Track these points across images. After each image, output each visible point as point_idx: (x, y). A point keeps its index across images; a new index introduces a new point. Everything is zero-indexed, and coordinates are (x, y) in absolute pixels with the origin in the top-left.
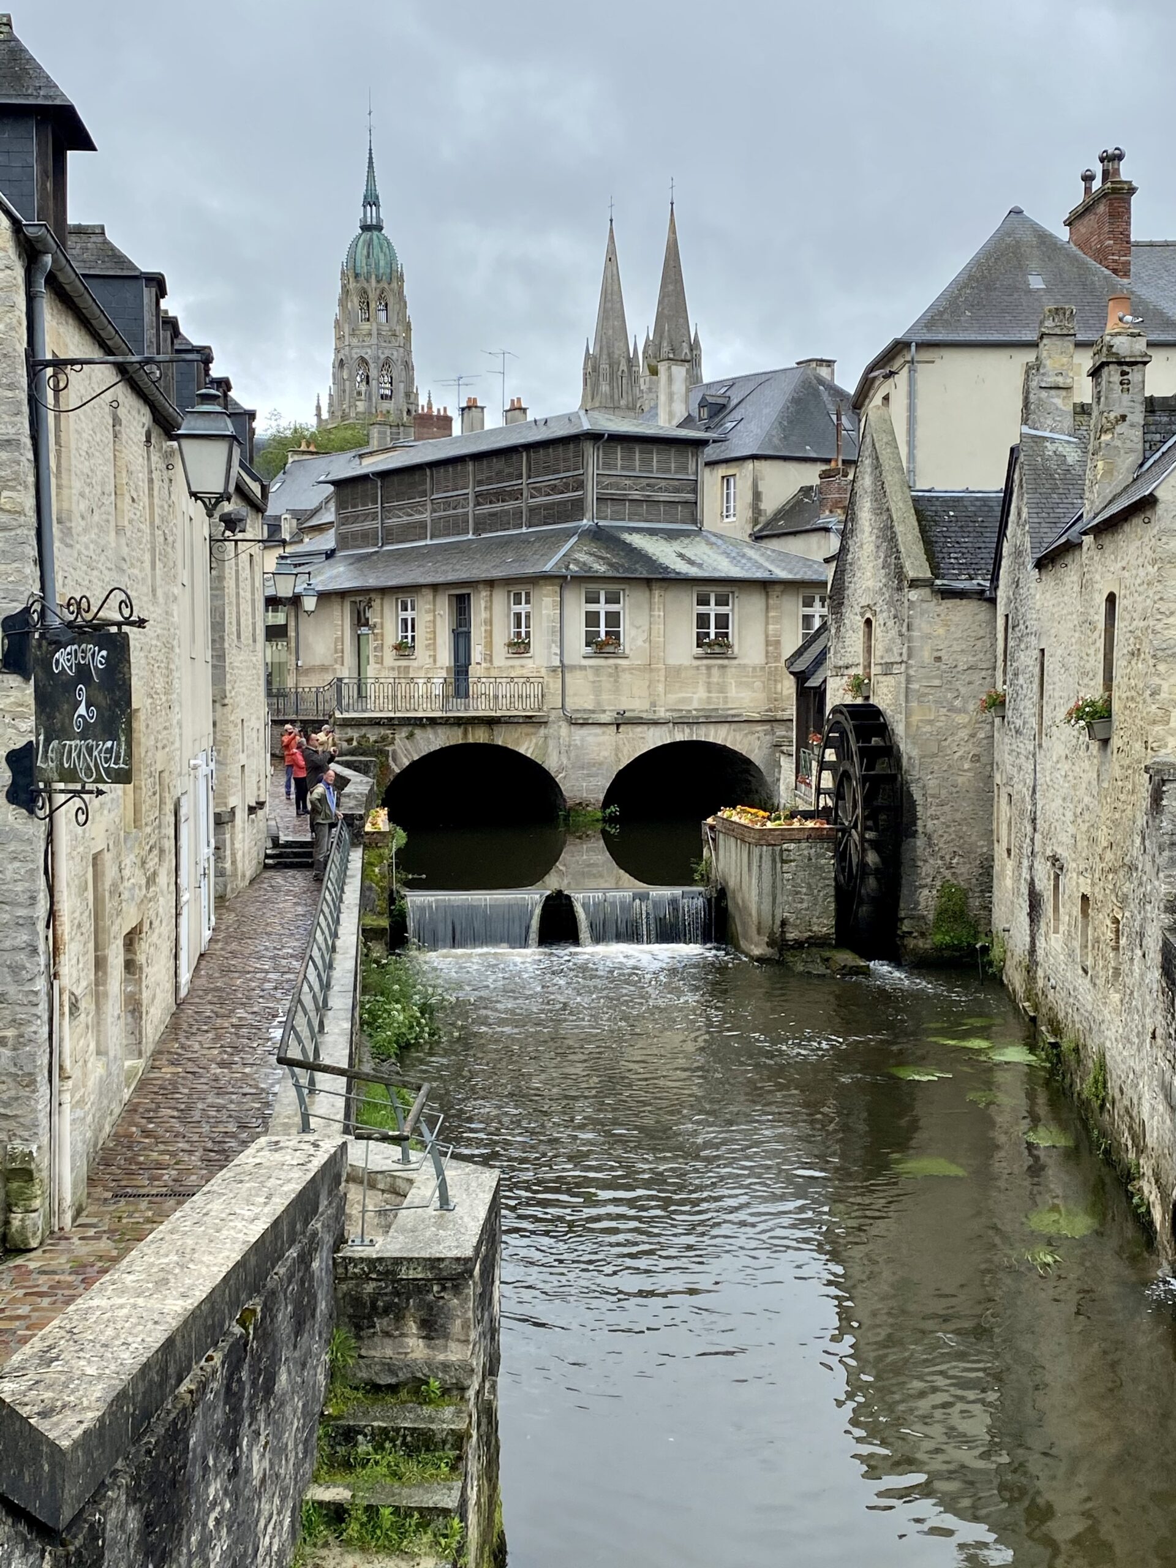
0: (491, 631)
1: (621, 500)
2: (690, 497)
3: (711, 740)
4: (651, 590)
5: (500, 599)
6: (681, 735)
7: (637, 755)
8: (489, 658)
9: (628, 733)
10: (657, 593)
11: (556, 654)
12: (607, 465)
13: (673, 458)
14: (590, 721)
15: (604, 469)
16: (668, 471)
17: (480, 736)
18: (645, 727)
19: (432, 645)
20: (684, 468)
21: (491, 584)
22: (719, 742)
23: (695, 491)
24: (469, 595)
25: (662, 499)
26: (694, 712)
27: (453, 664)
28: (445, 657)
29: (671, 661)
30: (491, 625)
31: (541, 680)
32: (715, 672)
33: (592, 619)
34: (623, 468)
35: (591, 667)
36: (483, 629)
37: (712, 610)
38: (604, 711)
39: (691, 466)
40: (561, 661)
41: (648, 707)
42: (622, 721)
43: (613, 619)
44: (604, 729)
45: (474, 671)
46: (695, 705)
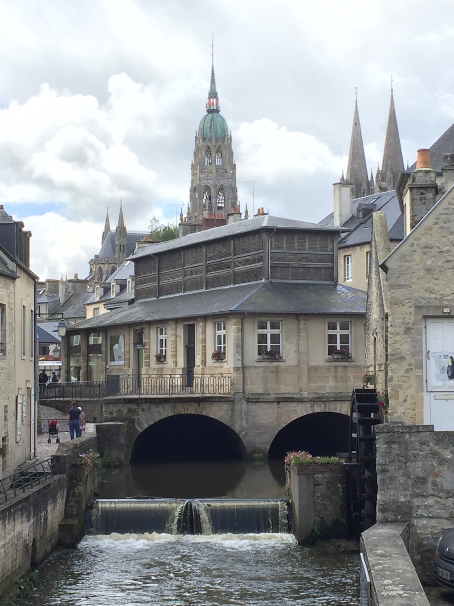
0: (205, 346)
1: (287, 267)
2: (330, 265)
3: (338, 412)
4: (298, 321)
5: (210, 328)
6: (318, 409)
7: (290, 421)
8: (204, 363)
9: (285, 408)
10: (302, 322)
11: (239, 360)
12: (277, 247)
13: (318, 242)
14: (261, 400)
15: (275, 249)
16: (315, 249)
17: (191, 410)
18: (295, 404)
19: (175, 356)
20: (325, 248)
21: (205, 318)
22: (343, 413)
23: (332, 261)
24: (194, 324)
25: (311, 266)
26: (327, 395)
27: (186, 366)
28: (181, 362)
29: (313, 363)
30: (205, 343)
31: (230, 375)
32: (340, 370)
33: (262, 338)
34: (287, 249)
35: (261, 367)
36: (201, 345)
37: (338, 332)
38: (269, 394)
39: (330, 247)
40: (242, 364)
41: (297, 392)
42: (280, 400)
43: (275, 338)
44: (270, 405)
45: (198, 369)
46: (328, 390)
